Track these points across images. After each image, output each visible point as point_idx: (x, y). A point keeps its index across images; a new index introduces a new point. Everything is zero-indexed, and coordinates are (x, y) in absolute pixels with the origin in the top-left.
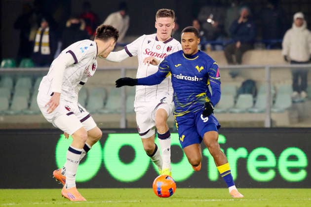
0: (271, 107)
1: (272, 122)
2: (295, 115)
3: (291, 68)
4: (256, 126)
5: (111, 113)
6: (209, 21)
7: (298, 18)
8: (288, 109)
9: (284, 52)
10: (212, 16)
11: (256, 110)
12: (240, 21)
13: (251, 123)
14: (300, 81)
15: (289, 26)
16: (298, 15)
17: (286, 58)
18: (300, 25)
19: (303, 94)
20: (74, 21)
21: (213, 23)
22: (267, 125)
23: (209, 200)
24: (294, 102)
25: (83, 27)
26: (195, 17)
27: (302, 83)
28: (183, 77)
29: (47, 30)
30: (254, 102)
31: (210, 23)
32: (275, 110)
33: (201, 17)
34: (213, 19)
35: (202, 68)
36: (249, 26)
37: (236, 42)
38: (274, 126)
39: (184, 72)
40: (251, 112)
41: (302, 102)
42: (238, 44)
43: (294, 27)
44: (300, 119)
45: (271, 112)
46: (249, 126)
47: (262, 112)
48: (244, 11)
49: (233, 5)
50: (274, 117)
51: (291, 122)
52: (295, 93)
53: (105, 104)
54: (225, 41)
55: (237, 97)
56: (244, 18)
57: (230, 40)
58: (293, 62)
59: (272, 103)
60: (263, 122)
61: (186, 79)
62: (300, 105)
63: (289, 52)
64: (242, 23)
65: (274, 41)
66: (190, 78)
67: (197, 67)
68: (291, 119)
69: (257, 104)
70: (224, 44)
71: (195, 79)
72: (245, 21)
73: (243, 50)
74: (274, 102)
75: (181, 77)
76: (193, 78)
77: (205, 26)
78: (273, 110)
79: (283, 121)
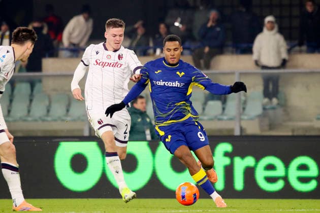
0: (240, 114)
1: (242, 129)
2: (266, 122)
3: (262, 74)
4: (225, 133)
5: (74, 120)
6: (177, 24)
7: (269, 22)
8: (259, 116)
9: (255, 56)
10: (179, 19)
11: (225, 118)
12: (209, 25)
13: (220, 130)
14: (271, 87)
15: (260, 30)
16: (269, 19)
17: (257, 63)
18: (272, 29)
19: (275, 101)
20: (36, 25)
21: (181, 26)
22: (237, 133)
23: (176, 211)
24: (264, 109)
25: (45, 31)
26: (162, 20)
27: (273, 88)
28: (163, 83)
29: (8, 33)
30: (224, 109)
31: (178, 27)
32: (246, 117)
33: (168, 21)
34: (181, 23)
35: (183, 73)
36: (218, 29)
37: (204, 46)
38: (244, 134)
39: (165, 78)
40: (219, 119)
41: (273, 108)
42: (207, 49)
43: (265, 31)
44: (271, 127)
45: (241, 120)
46: (218, 134)
47: (231, 119)
48: (213, 14)
49: (201, 8)
50: (244, 124)
51: (262, 130)
52: (266, 100)
53: (68, 111)
54: (193, 45)
55: (205, 103)
56: (213, 22)
57: (198, 44)
58: (264, 67)
59: (241, 110)
60: (232, 130)
61: (167, 85)
62: (271, 112)
63: (259, 56)
64: (211, 27)
65: (244, 46)
66: (170, 84)
67: (178, 73)
68: (261, 127)
69: (226, 111)
70: (192, 48)
71: (176, 84)
72: (214, 25)
73: (212, 55)
74: (244, 109)
75: (161, 83)
76: (174, 83)
77: (172, 29)
78: (243, 117)
79: (253, 129)
